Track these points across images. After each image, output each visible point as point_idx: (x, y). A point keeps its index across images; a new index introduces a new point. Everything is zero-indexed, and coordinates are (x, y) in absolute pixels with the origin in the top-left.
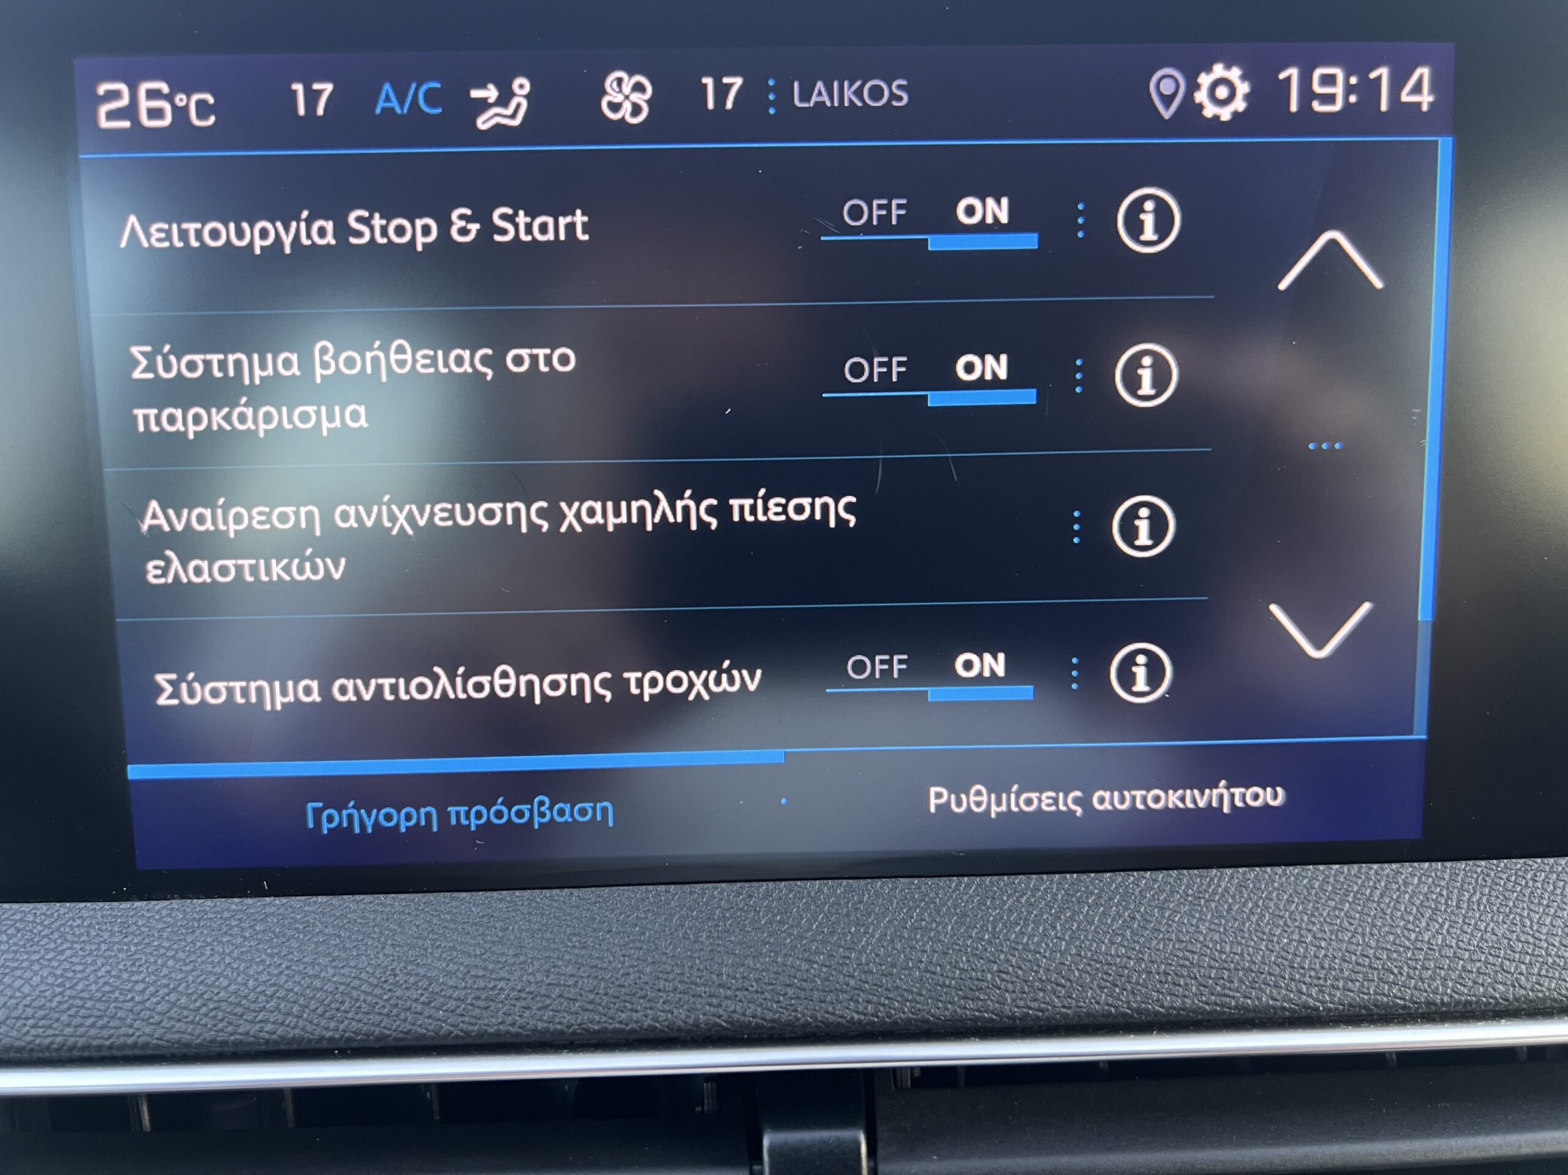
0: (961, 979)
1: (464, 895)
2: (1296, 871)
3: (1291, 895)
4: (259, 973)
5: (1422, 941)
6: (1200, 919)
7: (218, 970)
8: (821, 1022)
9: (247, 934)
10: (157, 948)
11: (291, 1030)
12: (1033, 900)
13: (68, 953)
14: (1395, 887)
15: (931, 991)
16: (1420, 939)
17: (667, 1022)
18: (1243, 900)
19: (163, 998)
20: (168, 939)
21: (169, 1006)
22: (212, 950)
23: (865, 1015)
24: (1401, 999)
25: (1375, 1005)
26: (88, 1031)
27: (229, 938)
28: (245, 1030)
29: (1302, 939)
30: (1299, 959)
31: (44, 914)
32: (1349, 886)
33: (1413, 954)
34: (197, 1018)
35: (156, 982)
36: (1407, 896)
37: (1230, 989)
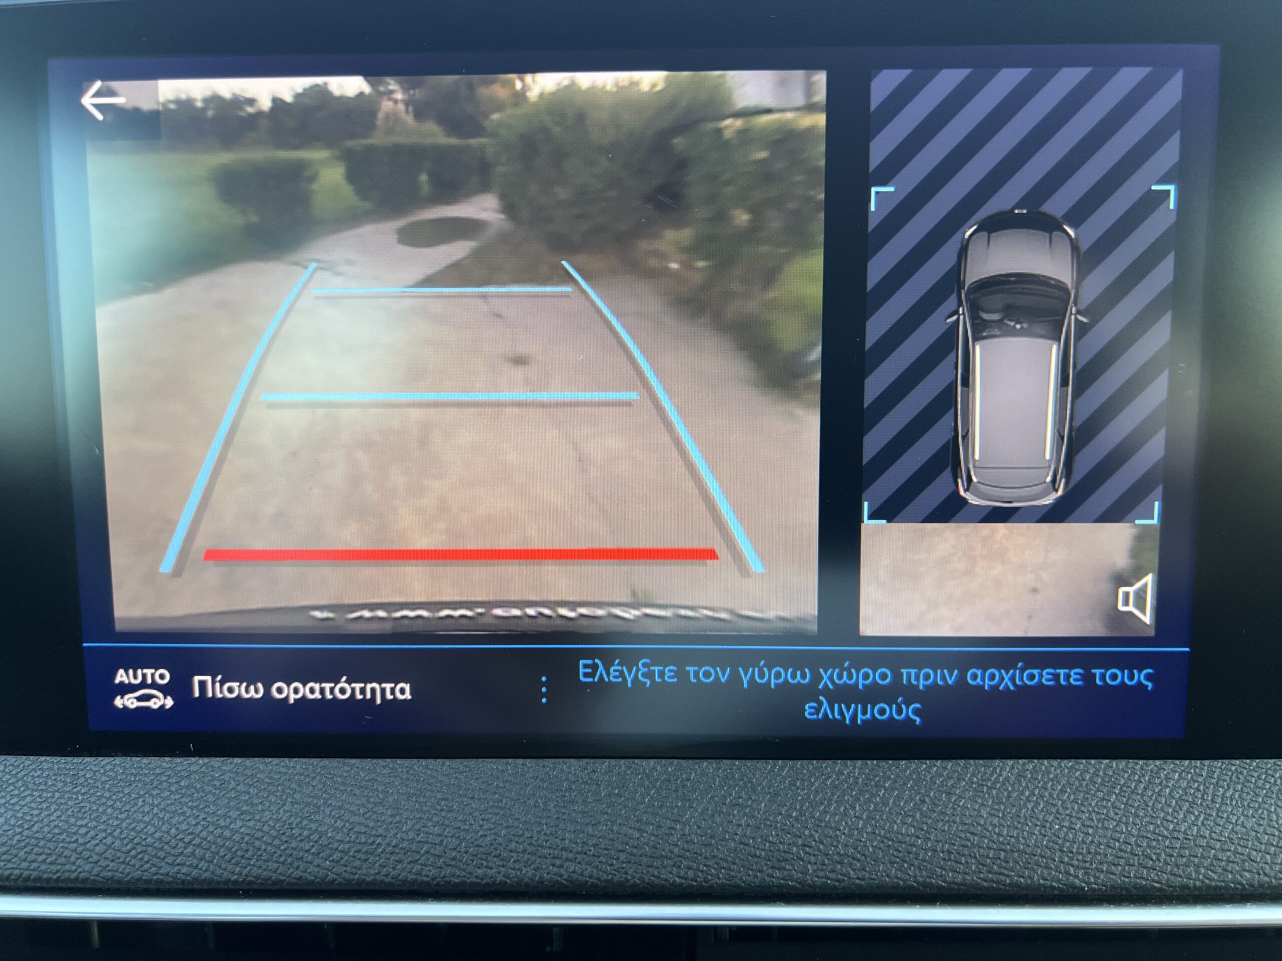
0: (770, 851)
1: (353, 761)
2: (1070, 764)
3: (1064, 786)
4: (180, 823)
5: (1179, 831)
6: (982, 805)
7: (147, 819)
8: (647, 883)
9: (173, 789)
10: (100, 798)
11: (204, 872)
12: (837, 783)
13: (29, 799)
14: (1157, 781)
15: (743, 860)
16: (1177, 829)
17: (516, 879)
18: (1021, 789)
19: (101, 841)
20: (109, 790)
21: (105, 848)
22: (144, 801)
23: (686, 879)
24: (1157, 882)
25: (1135, 888)
26: (39, 866)
27: (158, 792)
28: (165, 870)
29: (1072, 826)
30: (1068, 844)
31: (11, 765)
32: (1116, 779)
33: (1171, 842)
34: (127, 860)
35: (96, 827)
36: (1168, 791)
37: (1005, 868)
